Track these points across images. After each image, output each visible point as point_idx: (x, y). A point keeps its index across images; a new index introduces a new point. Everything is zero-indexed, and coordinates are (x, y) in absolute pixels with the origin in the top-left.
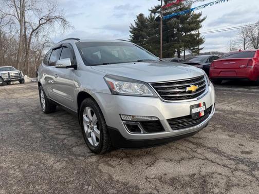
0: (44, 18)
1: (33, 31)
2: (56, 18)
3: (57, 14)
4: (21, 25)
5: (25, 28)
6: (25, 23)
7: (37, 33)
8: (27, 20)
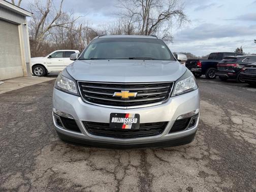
0: (163, 14)
1: (153, 26)
2: (175, 12)
3: (176, 9)
4: (144, 22)
5: (147, 24)
6: (148, 19)
7: (156, 28)
8: (150, 17)
